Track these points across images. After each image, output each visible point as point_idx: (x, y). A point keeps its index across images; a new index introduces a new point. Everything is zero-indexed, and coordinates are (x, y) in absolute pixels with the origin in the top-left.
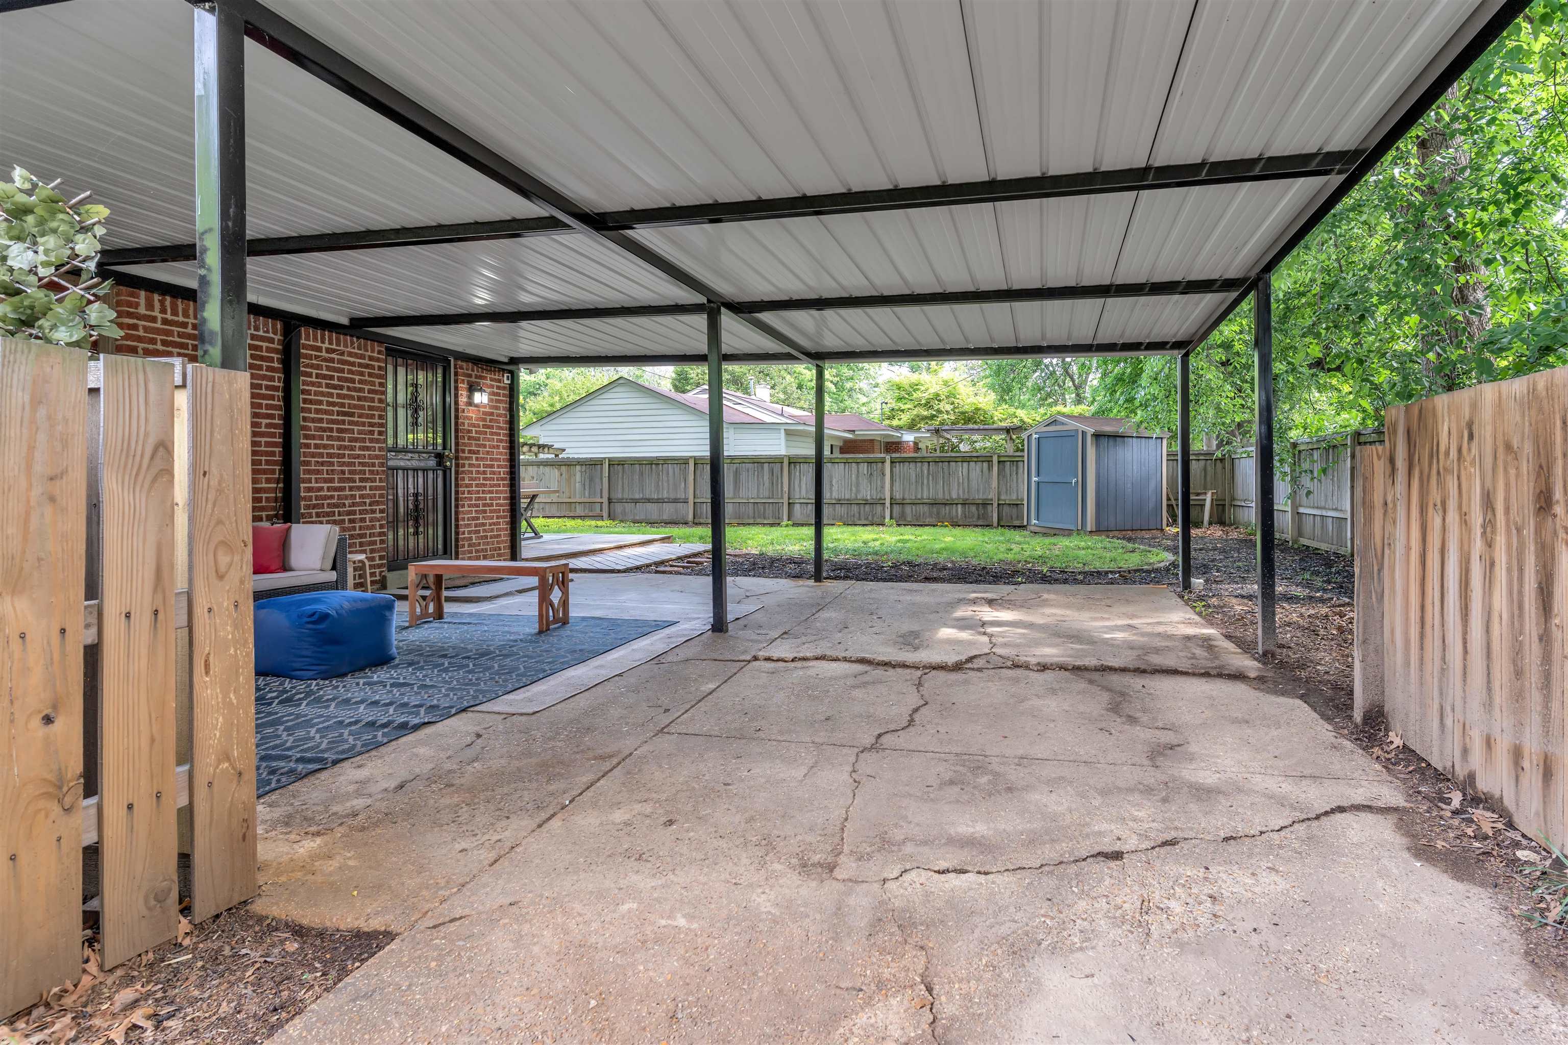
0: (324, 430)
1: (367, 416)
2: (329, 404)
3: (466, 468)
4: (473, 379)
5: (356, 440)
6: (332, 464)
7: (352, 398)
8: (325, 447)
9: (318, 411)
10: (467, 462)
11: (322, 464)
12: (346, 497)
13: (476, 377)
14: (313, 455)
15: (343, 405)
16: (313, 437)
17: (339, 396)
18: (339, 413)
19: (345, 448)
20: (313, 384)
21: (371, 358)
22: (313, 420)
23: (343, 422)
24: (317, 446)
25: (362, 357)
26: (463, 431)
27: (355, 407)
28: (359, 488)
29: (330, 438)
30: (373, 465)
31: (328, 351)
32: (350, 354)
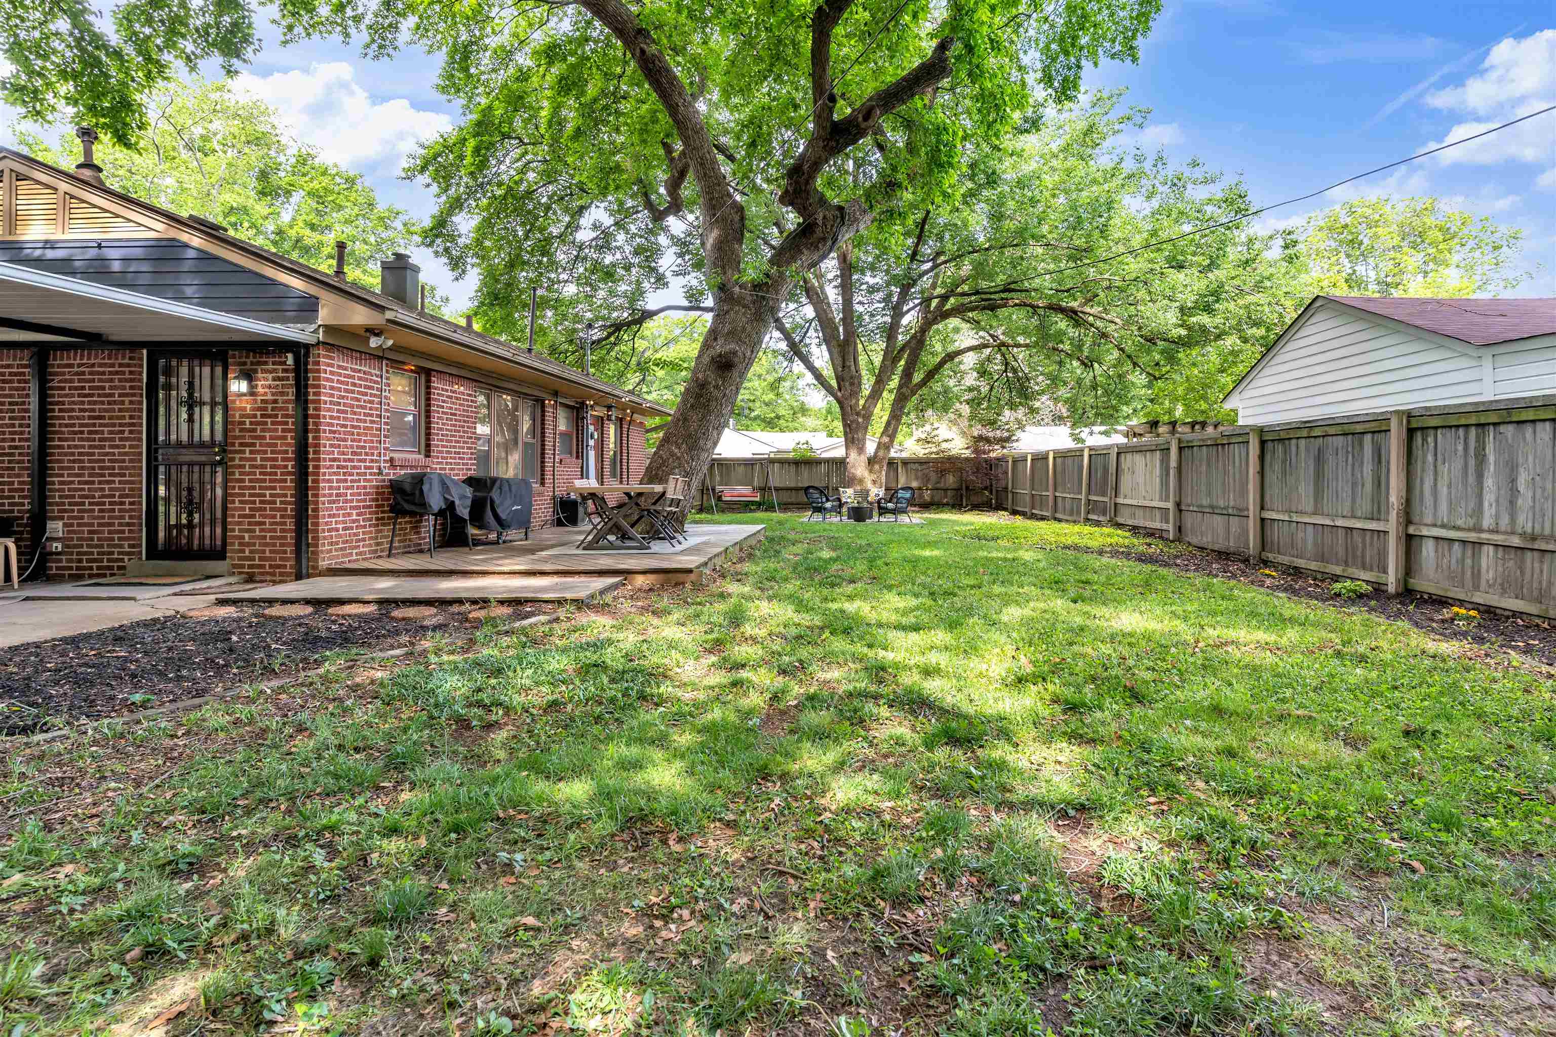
0: (75, 433)
1: (118, 418)
2: (81, 410)
3: (237, 462)
4: (248, 367)
5: (104, 439)
6: (83, 461)
7: (103, 403)
8: (76, 447)
9: (70, 418)
10: (237, 456)
11: (74, 461)
12: (96, 490)
13: (252, 363)
14: (66, 454)
15: (93, 410)
16: (66, 440)
17: (89, 403)
18: (90, 418)
19: (95, 447)
20: (66, 396)
21: (120, 365)
22: (66, 426)
23: (94, 425)
24: (69, 447)
25: (113, 365)
26: (233, 423)
27: (106, 410)
28: (108, 482)
29: (81, 439)
30: (124, 461)
31: (79, 366)
32: (101, 365)
